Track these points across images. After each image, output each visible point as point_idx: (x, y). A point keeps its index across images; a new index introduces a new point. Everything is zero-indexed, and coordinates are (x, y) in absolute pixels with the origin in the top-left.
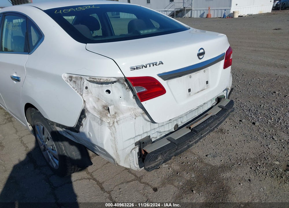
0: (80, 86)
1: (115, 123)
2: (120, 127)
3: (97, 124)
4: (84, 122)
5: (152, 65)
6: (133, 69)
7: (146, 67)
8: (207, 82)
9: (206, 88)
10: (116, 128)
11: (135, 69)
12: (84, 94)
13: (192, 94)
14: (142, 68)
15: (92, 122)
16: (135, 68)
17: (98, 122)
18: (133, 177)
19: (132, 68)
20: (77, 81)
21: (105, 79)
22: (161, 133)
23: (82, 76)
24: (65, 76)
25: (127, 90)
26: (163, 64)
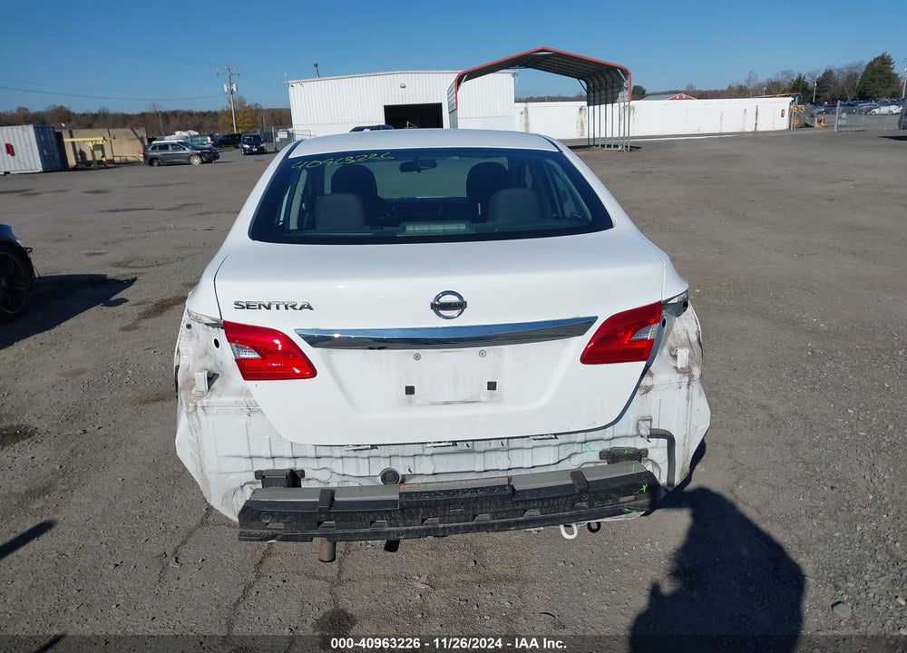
1: (199, 410)
2: (211, 422)
5: (282, 307)
6: (239, 306)
8: (492, 386)
9: (484, 398)
10: (201, 420)
11: (243, 308)
13: (418, 402)
14: (260, 308)
16: (245, 305)
19: (237, 304)
22: (346, 478)
26: (311, 309)
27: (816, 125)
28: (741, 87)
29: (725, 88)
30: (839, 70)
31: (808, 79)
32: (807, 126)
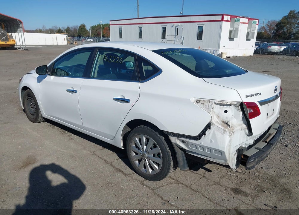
0: (208, 106)
1: (233, 133)
3: (220, 133)
4: (208, 132)
5: (256, 95)
7: (253, 96)
8: (274, 110)
9: (273, 113)
10: (232, 137)
12: (211, 113)
13: (268, 117)
15: (215, 132)
17: (221, 132)
18: (212, 183)
19: (246, 96)
20: (205, 104)
21: (231, 102)
23: (210, 100)
24: (193, 100)
25: (239, 111)
26: (261, 94)
27: (75, 43)
28: (40, 30)
29: (35, 30)
30: (72, 27)
31: (62, 29)
32: (72, 44)
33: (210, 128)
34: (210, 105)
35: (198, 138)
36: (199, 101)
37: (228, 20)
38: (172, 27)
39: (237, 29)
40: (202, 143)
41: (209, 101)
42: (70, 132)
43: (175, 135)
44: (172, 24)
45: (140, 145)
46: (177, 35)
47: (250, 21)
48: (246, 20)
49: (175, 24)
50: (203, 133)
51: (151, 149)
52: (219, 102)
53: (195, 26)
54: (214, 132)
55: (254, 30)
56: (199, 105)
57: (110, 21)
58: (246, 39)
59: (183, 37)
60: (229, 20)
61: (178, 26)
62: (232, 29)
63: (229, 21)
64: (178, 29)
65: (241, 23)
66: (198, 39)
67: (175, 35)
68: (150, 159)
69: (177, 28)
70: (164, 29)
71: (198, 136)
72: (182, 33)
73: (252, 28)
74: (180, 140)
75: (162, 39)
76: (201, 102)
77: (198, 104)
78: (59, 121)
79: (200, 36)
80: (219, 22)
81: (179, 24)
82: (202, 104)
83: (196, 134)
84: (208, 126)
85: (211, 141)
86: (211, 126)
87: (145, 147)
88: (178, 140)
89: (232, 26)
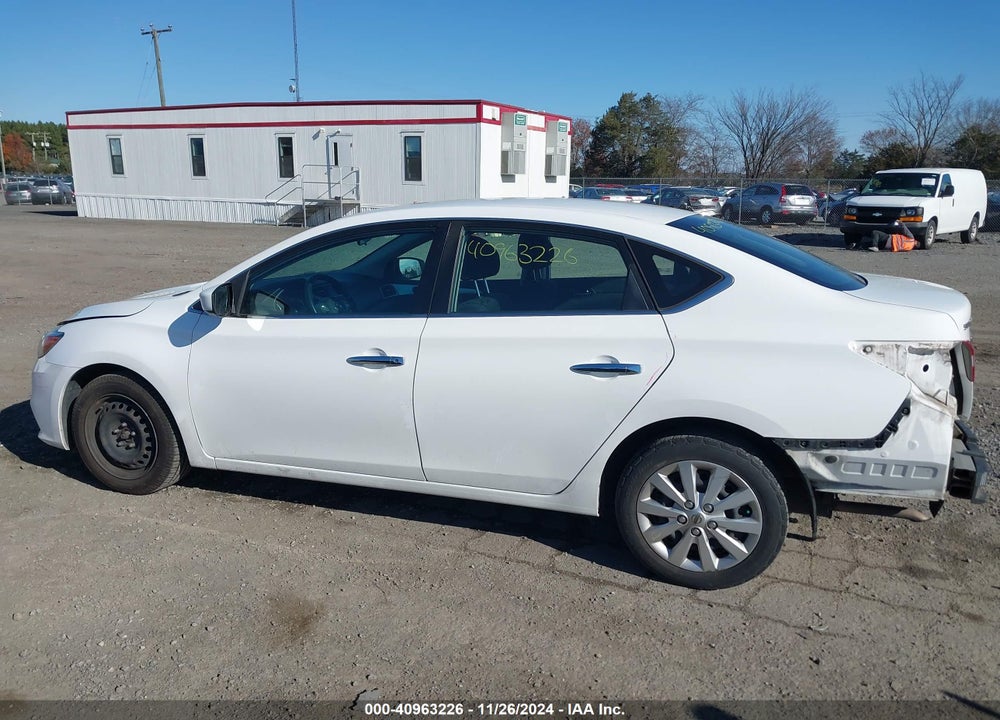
0: (896, 359)
3: (933, 422)
4: (902, 423)
12: (906, 374)
15: (922, 420)
20: (887, 353)
23: (899, 343)
24: (854, 346)
25: (949, 365)
33: (908, 413)
34: (900, 356)
35: (879, 441)
36: (871, 347)
37: (494, 119)
38: (316, 137)
39: (521, 146)
40: (888, 454)
41: (898, 347)
42: (312, 505)
43: (811, 444)
44: (315, 129)
45: (678, 493)
46: (336, 163)
47: (552, 123)
48: (539, 121)
49: (323, 128)
50: (892, 427)
51: (721, 497)
52: (922, 346)
53: (394, 137)
54: (918, 420)
55: (562, 151)
56: (872, 357)
57: (68, 114)
58: (547, 177)
59: (358, 172)
60: (498, 119)
61: (335, 135)
62: (507, 146)
63: (498, 123)
64: (336, 144)
65: (530, 128)
66: (407, 179)
67: (328, 165)
68: (717, 526)
69: (332, 141)
70: (286, 146)
71: (877, 438)
72: (351, 156)
73: (560, 144)
74: (818, 457)
75: (281, 176)
76: (876, 350)
77: (869, 355)
78: (288, 470)
79: (413, 168)
80: (470, 125)
81: (340, 128)
82: (879, 354)
83: (872, 432)
84: (905, 409)
85: (912, 445)
86: (911, 408)
87: (697, 495)
88: (814, 458)
89: (508, 136)
